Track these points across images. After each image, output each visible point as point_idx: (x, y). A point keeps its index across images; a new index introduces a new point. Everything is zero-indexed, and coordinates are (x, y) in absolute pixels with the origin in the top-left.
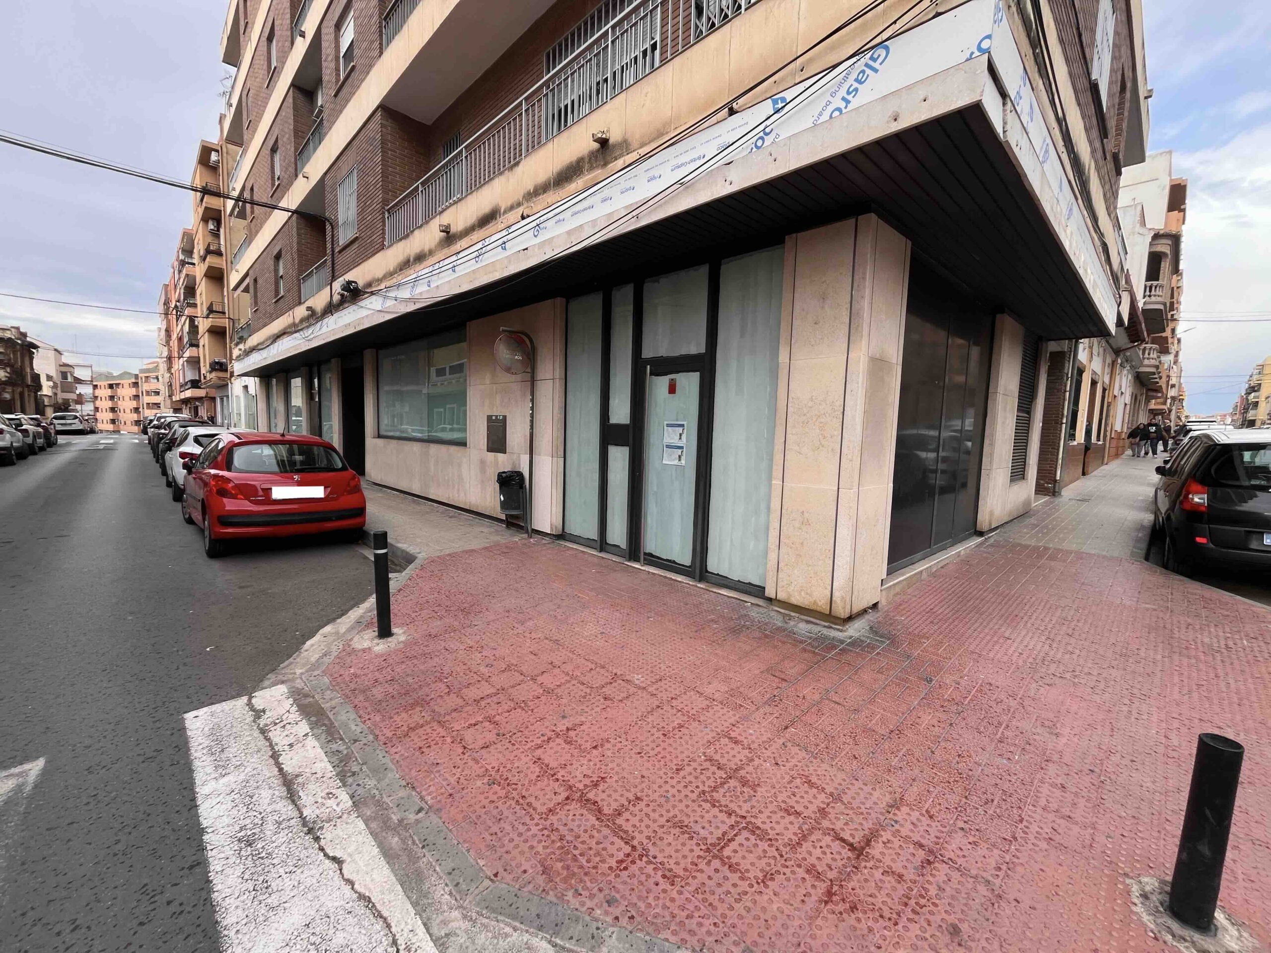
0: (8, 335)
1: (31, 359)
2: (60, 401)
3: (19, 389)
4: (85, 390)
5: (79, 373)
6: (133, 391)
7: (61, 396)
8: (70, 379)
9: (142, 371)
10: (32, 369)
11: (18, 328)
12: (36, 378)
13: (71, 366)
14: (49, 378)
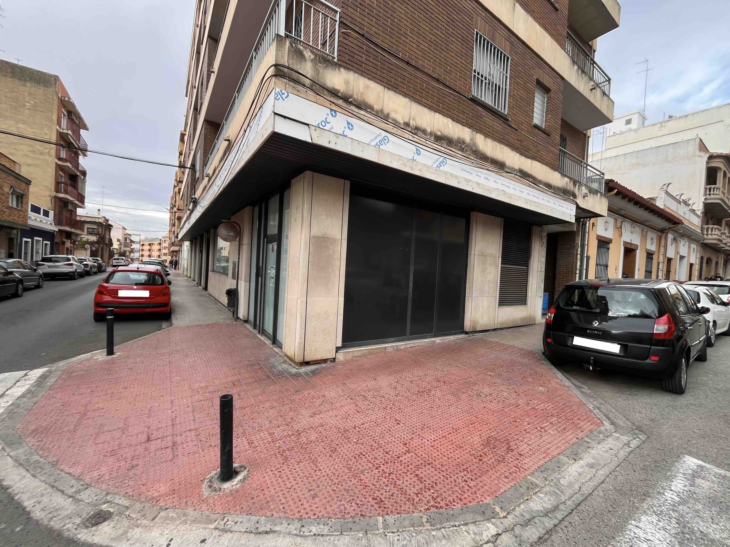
0: (101, 220)
1: (110, 231)
2: (122, 251)
3: (102, 246)
4: (135, 246)
5: (133, 238)
6: (159, 247)
7: (123, 249)
8: (128, 241)
9: (163, 237)
10: (110, 236)
11: (105, 217)
12: (110, 240)
13: (129, 235)
14: (118, 240)
